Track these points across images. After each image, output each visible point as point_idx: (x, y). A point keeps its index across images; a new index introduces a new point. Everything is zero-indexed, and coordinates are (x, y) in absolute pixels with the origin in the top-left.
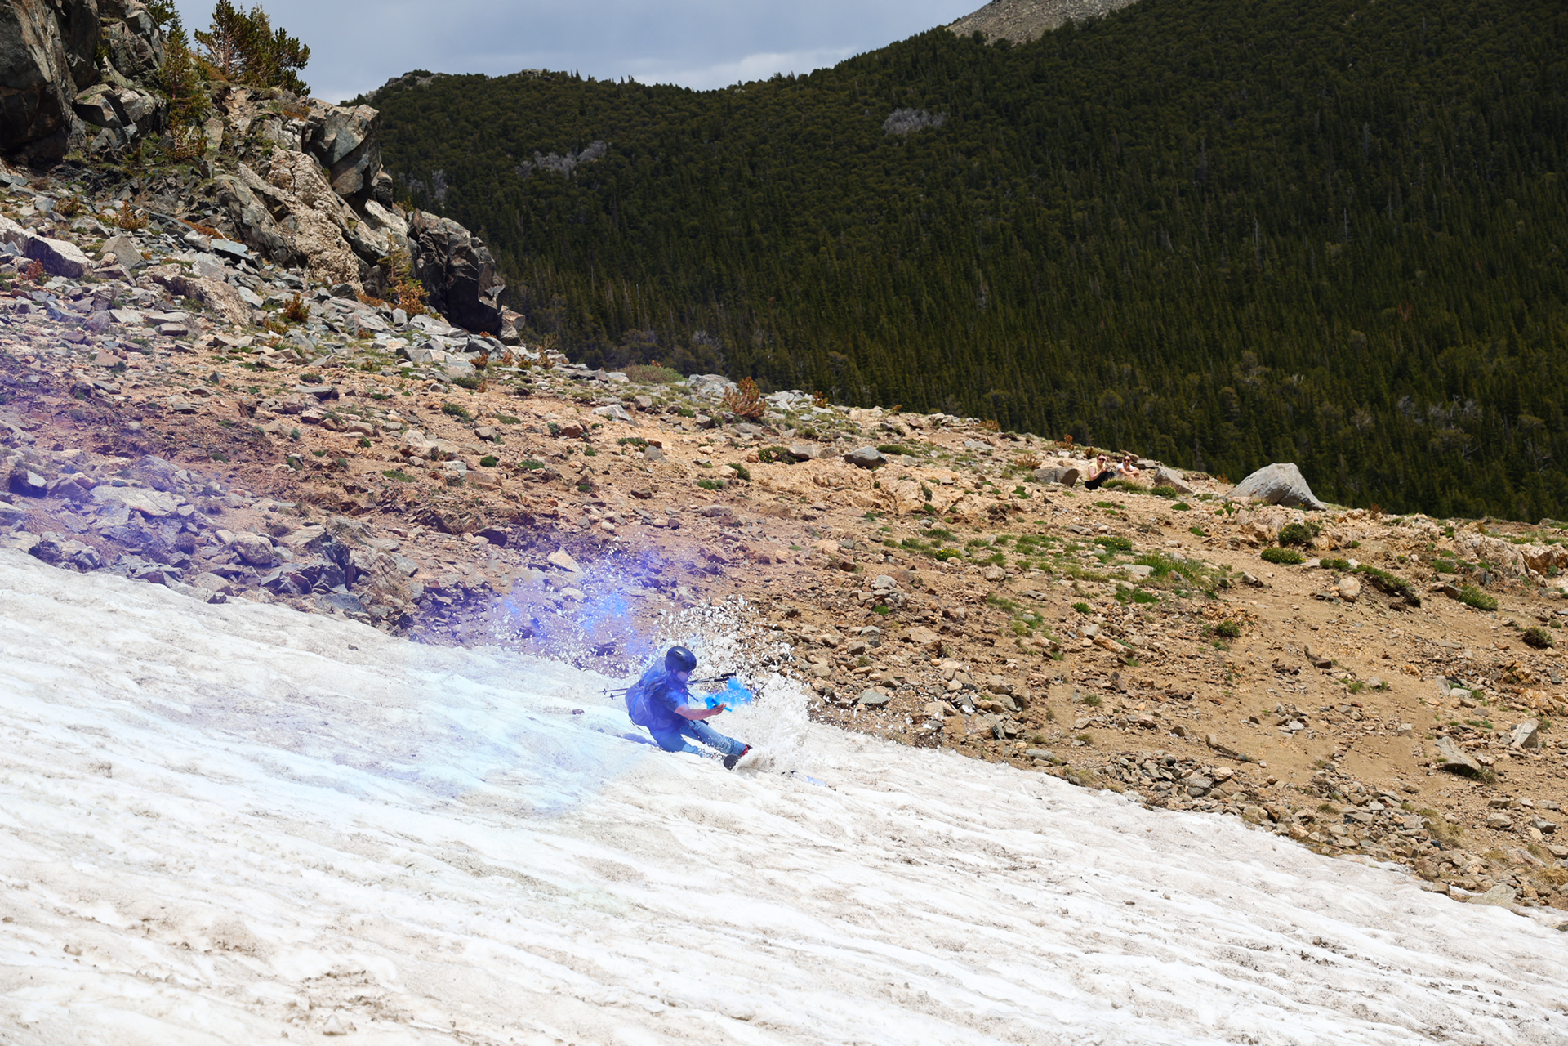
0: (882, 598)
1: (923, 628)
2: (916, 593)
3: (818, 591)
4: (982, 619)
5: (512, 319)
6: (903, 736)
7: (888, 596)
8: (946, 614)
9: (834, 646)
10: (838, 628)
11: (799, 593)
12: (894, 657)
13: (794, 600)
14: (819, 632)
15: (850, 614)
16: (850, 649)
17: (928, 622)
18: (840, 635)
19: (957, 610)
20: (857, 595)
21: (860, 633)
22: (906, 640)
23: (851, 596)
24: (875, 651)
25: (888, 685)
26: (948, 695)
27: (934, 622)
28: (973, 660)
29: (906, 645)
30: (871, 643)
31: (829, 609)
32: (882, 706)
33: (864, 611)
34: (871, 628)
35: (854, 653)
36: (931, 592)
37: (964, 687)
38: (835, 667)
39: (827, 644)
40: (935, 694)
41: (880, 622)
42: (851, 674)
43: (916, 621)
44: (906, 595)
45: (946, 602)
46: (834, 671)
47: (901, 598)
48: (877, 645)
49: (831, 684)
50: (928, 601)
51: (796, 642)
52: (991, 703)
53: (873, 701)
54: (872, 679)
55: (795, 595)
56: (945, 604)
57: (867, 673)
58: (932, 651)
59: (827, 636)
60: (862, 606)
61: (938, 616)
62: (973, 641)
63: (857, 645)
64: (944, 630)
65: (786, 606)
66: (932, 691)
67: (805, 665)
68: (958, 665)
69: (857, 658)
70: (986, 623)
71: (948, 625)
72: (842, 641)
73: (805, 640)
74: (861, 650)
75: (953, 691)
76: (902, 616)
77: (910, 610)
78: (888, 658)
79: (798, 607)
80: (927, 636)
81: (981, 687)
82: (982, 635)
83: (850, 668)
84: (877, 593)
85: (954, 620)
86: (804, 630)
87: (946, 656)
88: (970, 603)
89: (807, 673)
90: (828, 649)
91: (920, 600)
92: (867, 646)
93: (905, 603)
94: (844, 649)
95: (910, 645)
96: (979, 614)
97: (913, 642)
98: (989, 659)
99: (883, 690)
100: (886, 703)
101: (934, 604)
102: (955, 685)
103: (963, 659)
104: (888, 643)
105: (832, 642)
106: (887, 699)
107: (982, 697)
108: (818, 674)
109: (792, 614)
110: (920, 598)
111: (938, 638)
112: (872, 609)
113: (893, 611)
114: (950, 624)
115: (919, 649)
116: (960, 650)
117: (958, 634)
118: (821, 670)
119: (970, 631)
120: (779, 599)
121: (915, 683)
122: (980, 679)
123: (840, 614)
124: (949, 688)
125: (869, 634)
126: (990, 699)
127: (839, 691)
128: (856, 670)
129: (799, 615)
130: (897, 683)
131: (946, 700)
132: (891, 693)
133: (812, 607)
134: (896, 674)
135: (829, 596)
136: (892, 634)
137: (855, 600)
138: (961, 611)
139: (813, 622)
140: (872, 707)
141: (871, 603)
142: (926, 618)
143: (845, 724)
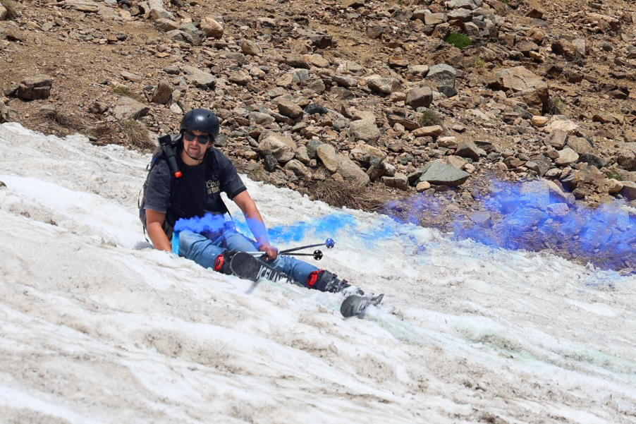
0: (460, 21)
1: (521, 69)
2: (512, 16)
3: (363, 10)
4: (611, 57)
6: (487, 232)
7: (469, 19)
8: (557, 49)
9: (385, 94)
10: (393, 66)
11: (335, 12)
12: (477, 112)
13: (327, 22)
14: (364, 72)
15: (411, 45)
16: (410, 99)
17: (530, 60)
18: (395, 77)
19: (575, 43)
20: (422, 17)
21: (425, 74)
22: (496, 86)
23: (414, 18)
24: (448, 102)
25: (467, 154)
26: (556, 171)
27: (538, 61)
28: (596, 119)
29: (495, 94)
30: (441, 90)
31: (379, 37)
32: (455, 186)
33: (434, 41)
34: (443, 67)
35: (415, 104)
36: (535, 14)
37: (582, 158)
38: (387, 125)
39: (375, 90)
40: (536, 169)
41: (456, 59)
42: (410, 136)
43: (511, 58)
44: (498, 18)
45: (558, 29)
46: (384, 132)
47: (489, 22)
48: (450, 93)
49: (380, 151)
50: (531, 28)
51: (328, 85)
52: (621, 184)
53: (443, 179)
54: (442, 145)
55: (327, 14)
56: (556, 32)
57: (435, 135)
58: (532, 104)
59: (375, 78)
60: (429, 34)
61: (545, 52)
62: (596, 90)
63: (421, 92)
64: (553, 73)
65: (314, 31)
66: (532, 164)
67: (341, 121)
68: (572, 126)
69: (419, 113)
70: (618, 63)
71: (559, 65)
72: (397, 86)
73: (342, 84)
74: (426, 101)
75: (564, 165)
76: (491, 49)
77: (502, 42)
78: (467, 114)
79: (332, 33)
80: (527, 81)
81: (607, 159)
82: (612, 82)
83: (409, 127)
84: (453, 14)
85: (569, 57)
86: (341, 67)
87: (556, 111)
88: (593, 32)
89: (343, 133)
90: (377, 98)
91: (518, 27)
92: (436, 94)
93: (496, 29)
94: (400, 99)
95: (501, 94)
96: (607, 49)
97: (505, 89)
98: (621, 117)
99: (458, 162)
100: (463, 180)
101: (539, 32)
102: (568, 155)
103: (581, 117)
104: (468, 91)
105: (383, 87)
106: (464, 174)
107: (609, 175)
108: (361, 134)
109: (323, 44)
110: (518, 23)
111: (544, 85)
112: (445, 39)
113: (476, 43)
114: (563, 64)
115: (515, 101)
116: (576, 102)
117: (575, 80)
118: (365, 129)
119: (592, 75)
120: (303, 21)
121: (508, 152)
122: (606, 148)
123: (394, 46)
124: (559, 161)
125: (440, 76)
126: (619, 178)
127: (391, 162)
128: (419, 131)
129: (334, 45)
130: (480, 151)
131: (551, 178)
132: (470, 167)
133: (353, 34)
134: (479, 138)
135: (379, 17)
136: (474, 77)
137: (419, 25)
138: (580, 44)
139: (354, 57)
140: (439, 186)
141: (443, 29)
142: (527, 54)
143: (399, 213)
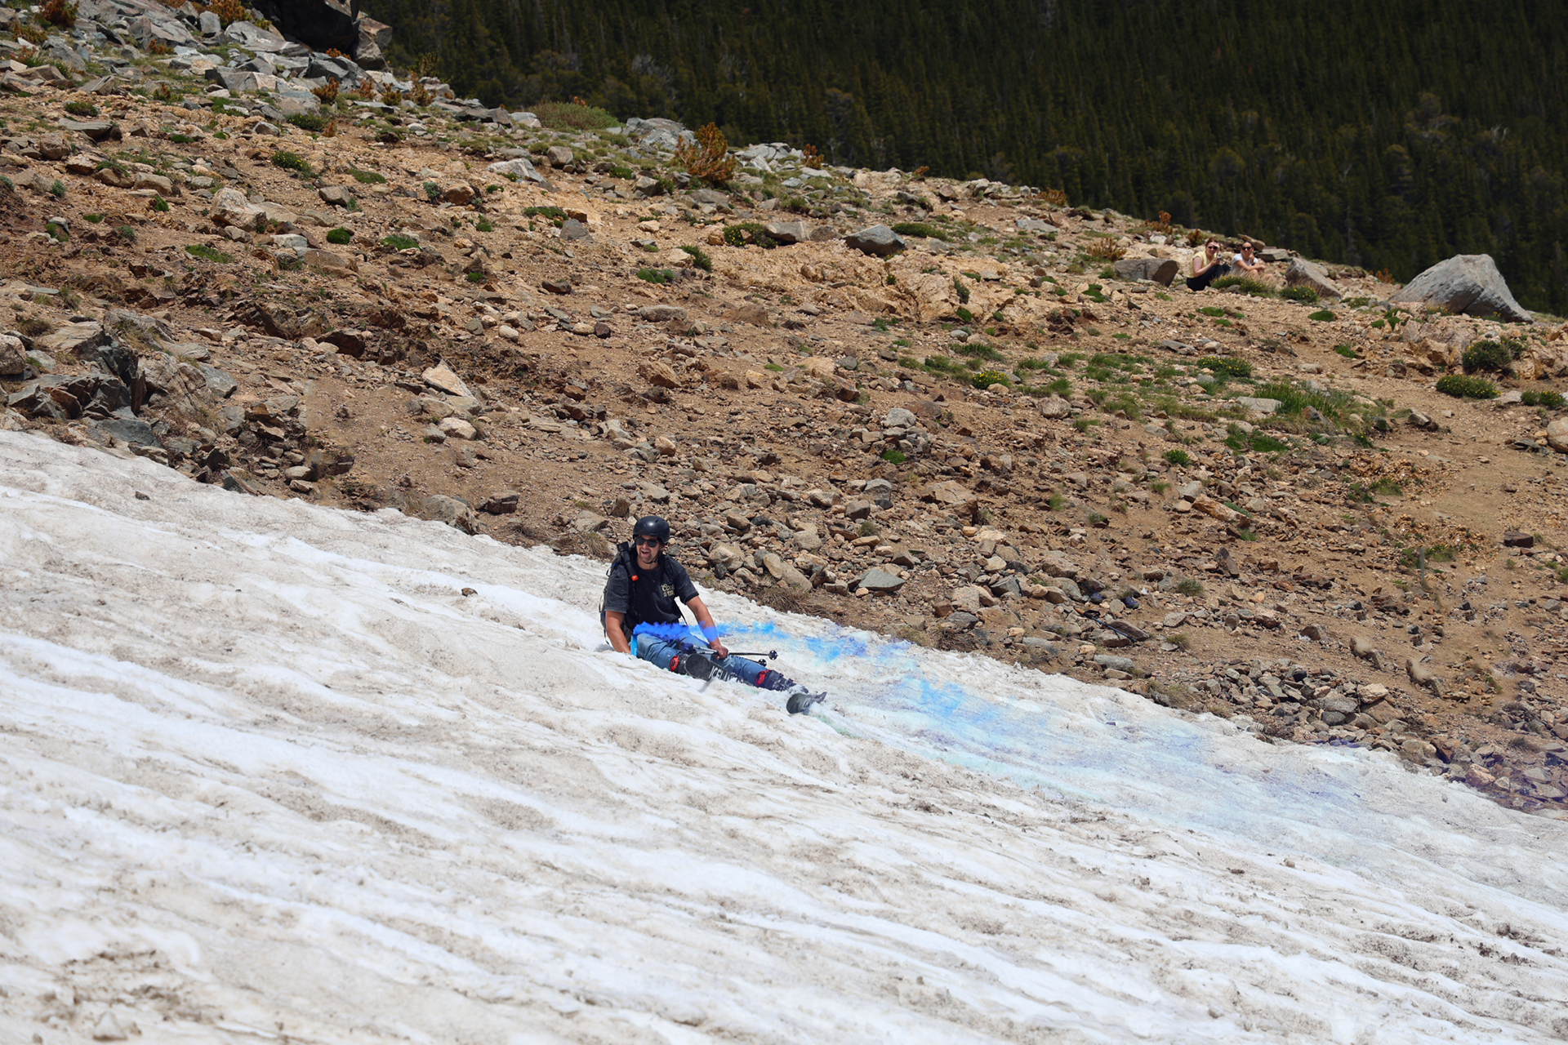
0: (895, 439)
1: (952, 483)
2: (943, 434)
3: (805, 429)
4: (1036, 471)
5: (373, 31)
6: (922, 634)
7: (904, 437)
8: (985, 464)
9: (826, 507)
10: (833, 481)
11: (779, 431)
12: (911, 523)
13: (771, 441)
14: (806, 487)
15: (850, 461)
16: (849, 511)
17: (960, 475)
18: (835, 491)
19: (1002, 459)
20: (860, 435)
21: (863, 489)
22: (929, 499)
23: (852, 436)
24: (884, 514)
25: (902, 562)
26: (985, 577)
27: (968, 475)
28: (1022, 529)
29: (928, 507)
30: (878, 503)
31: (820, 454)
32: (891, 592)
33: (871, 457)
34: (879, 482)
35: (854, 516)
36: (965, 432)
37: (1010, 565)
38: (828, 536)
39: (817, 503)
40: (967, 576)
41: (892, 474)
42: (850, 546)
43: (943, 473)
44: (930, 436)
45: (986, 446)
46: (825, 542)
47: (922, 440)
48: (887, 506)
49: (822, 559)
50: (961, 445)
51: (773, 499)
52: (1046, 589)
53: (880, 585)
54: (879, 554)
55: (772, 433)
56: (984, 449)
57: (872, 545)
58: (962, 515)
59: (817, 492)
60: (866, 451)
61: (974, 467)
62: (1022, 502)
63: (859, 505)
64: (982, 486)
65: (759, 449)
66: (963, 571)
67: (785, 532)
68: (1000, 536)
69: (858, 524)
70: (1042, 477)
71: (988, 479)
72: (838, 499)
73: (786, 498)
74: (864, 513)
75: (993, 572)
76: (924, 465)
77: (935, 458)
78: (902, 525)
79: (777, 451)
80: (958, 494)
81: (1033, 566)
82: (1036, 494)
83: (849, 538)
84: (889, 432)
85: (996, 472)
86: (785, 482)
87: (984, 522)
88: (1018, 448)
89: (788, 543)
90: (818, 511)
91: (949, 444)
92: (873, 507)
93: (929, 446)
94: (840, 511)
95: (934, 506)
96: (1032, 464)
97: (937, 502)
98: (1045, 528)
99: (895, 569)
100: (899, 586)
101: (969, 449)
102: (996, 563)
103: (1009, 528)
104: (903, 504)
105: (825, 500)
106: (900, 581)
107: (1035, 582)
108: (804, 545)
109: (768, 461)
110: (950, 440)
111: (973, 498)
112: (881, 456)
113: (910, 459)
114: (991, 478)
115: (946, 513)
116: (1004, 514)
117: (1002, 493)
118: (808, 539)
119: (1018, 488)
120: (749, 439)
121: (941, 560)
122: (1031, 556)
123: (834, 462)
124: (988, 568)
125: (877, 490)
126: (1044, 584)
127: (832, 570)
128: (857, 541)
129: (778, 462)
130: (914, 559)
131: (981, 584)
132: (906, 574)
133: (796, 452)
134: (913, 547)
135: (820, 436)
136: (908, 491)
137: (857, 443)
138: (1007, 459)
139: (797, 473)
140: (878, 592)
141: (879, 447)
142: (957, 469)
143: (840, 618)
